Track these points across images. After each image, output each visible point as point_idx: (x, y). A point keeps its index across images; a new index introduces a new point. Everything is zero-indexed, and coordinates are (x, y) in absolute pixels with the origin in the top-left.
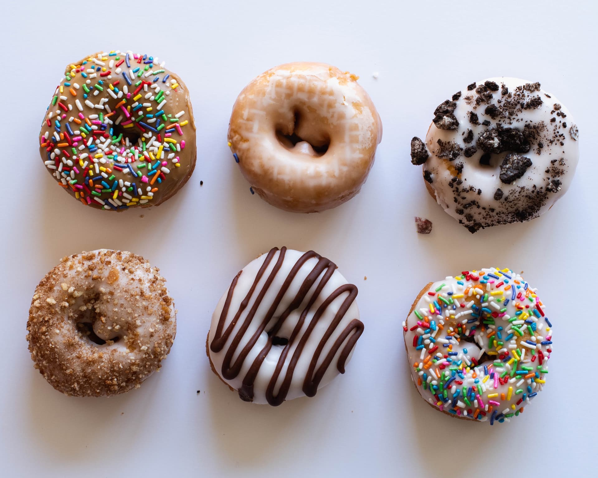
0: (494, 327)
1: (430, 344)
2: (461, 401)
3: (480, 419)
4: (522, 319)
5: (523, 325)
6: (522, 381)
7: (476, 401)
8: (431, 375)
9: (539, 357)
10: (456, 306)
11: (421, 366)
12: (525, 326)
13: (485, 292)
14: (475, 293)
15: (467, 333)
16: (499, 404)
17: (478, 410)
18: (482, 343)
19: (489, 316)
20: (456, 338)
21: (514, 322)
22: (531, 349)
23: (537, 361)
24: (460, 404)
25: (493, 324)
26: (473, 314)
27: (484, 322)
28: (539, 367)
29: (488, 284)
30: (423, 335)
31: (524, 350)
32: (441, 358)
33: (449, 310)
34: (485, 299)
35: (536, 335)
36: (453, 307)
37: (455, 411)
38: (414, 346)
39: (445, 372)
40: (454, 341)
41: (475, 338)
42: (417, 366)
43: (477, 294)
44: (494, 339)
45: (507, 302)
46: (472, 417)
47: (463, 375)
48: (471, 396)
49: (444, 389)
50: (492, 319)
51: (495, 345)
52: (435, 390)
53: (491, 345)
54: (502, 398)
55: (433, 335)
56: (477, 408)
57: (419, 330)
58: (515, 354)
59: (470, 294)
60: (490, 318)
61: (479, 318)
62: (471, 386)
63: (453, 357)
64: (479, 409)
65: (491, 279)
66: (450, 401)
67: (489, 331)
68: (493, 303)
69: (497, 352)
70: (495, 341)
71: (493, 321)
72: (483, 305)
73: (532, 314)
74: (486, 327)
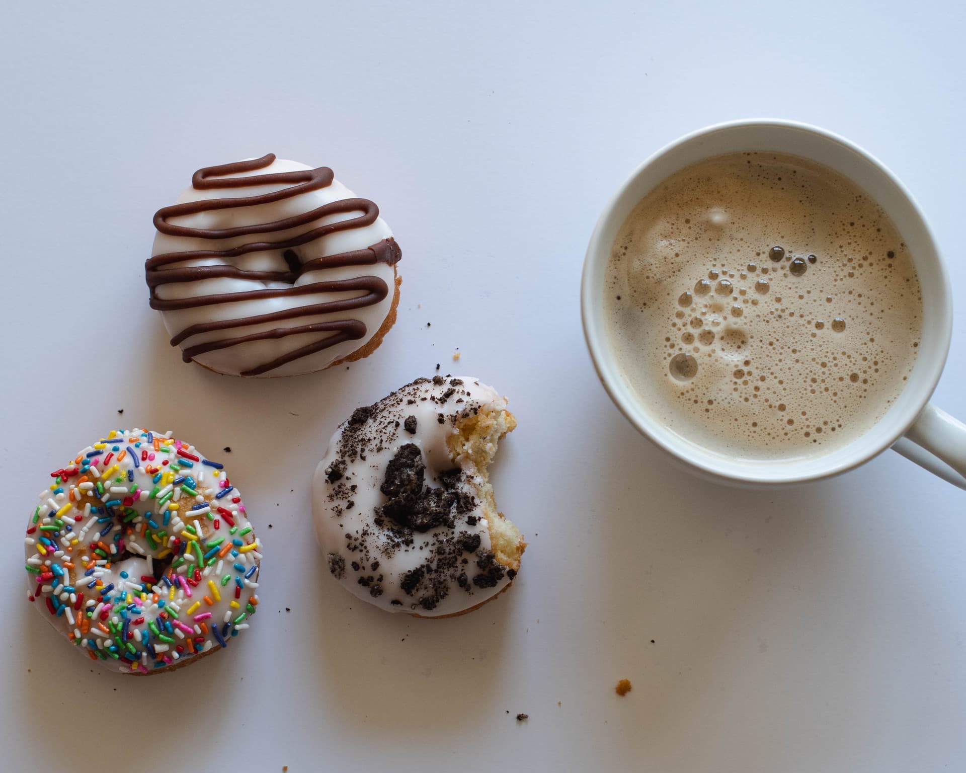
0: (140, 519)
1: (69, 597)
2: (157, 644)
3: (200, 650)
4: (168, 483)
5: (173, 491)
6: (221, 563)
7: (177, 631)
8: (98, 636)
9: (223, 517)
10: (70, 525)
11: (78, 634)
12: (178, 489)
13: (95, 480)
14: (83, 493)
15: (113, 549)
16: (210, 613)
17: (189, 640)
18: (141, 551)
19: (122, 508)
20: (103, 566)
21: (160, 494)
22: (206, 515)
23: (222, 523)
24: (159, 648)
25: (138, 515)
26: (100, 520)
27: (125, 521)
28: (233, 530)
29: (93, 468)
30: (53, 591)
31: (196, 522)
32: (95, 606)
33: (64, 536)
34: (101, 490)
35: (200, 491)
36: (67, 528)
37: (162, 663)
38: (53, 613)
39: (111, 620)
40: (100, 572)
41: (128, 548)
42: (74, 637)
43: (87, 490)
44: (151, 534)
45: (130, 476)
46: (189, 654)
47: (138, 608)
48: (166, 628)
49: (125, 643)
50: (131, 509)
51: (158, 541)
52: (116, 652)
53: (154, 545)
54: (209, 603)
55: (67, 582)
56: (185, 639)
57: (46, 588)
58: (189, 535)
59: (79, 497)
60: (126, 510)
61: (114, 520)
62: (157, 615)
63: (112, 593)
64: (189, 638)
65: (93, 459)
66: (144, 654)
67: (138, 527)
68: (114, 489)
69: (166, 548)
70: (154, 537)
71: (133, 511)
72: (104, 499)
73: (178, 468)
74: (132, 525)
